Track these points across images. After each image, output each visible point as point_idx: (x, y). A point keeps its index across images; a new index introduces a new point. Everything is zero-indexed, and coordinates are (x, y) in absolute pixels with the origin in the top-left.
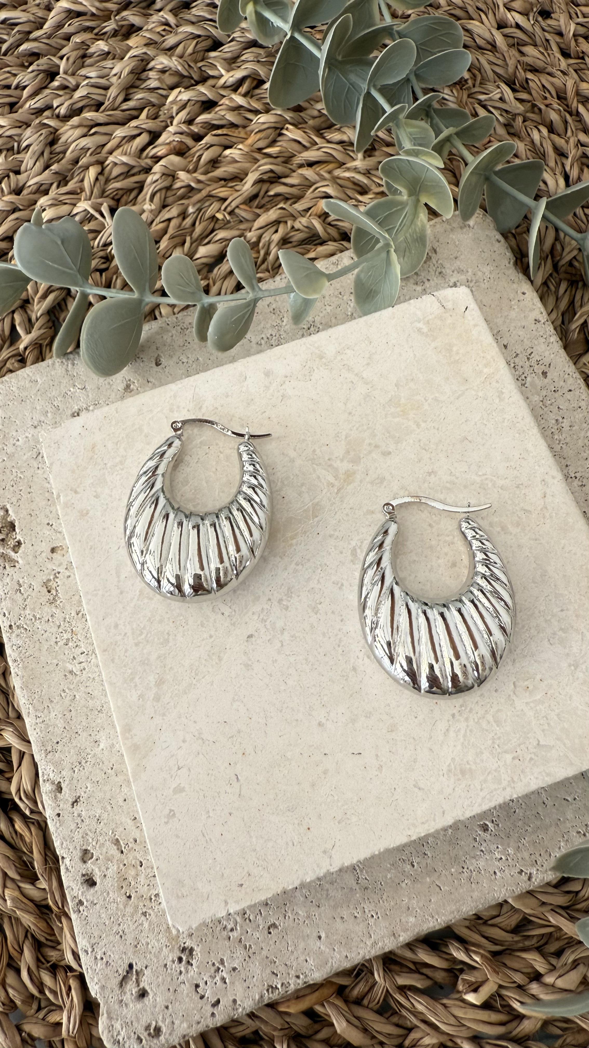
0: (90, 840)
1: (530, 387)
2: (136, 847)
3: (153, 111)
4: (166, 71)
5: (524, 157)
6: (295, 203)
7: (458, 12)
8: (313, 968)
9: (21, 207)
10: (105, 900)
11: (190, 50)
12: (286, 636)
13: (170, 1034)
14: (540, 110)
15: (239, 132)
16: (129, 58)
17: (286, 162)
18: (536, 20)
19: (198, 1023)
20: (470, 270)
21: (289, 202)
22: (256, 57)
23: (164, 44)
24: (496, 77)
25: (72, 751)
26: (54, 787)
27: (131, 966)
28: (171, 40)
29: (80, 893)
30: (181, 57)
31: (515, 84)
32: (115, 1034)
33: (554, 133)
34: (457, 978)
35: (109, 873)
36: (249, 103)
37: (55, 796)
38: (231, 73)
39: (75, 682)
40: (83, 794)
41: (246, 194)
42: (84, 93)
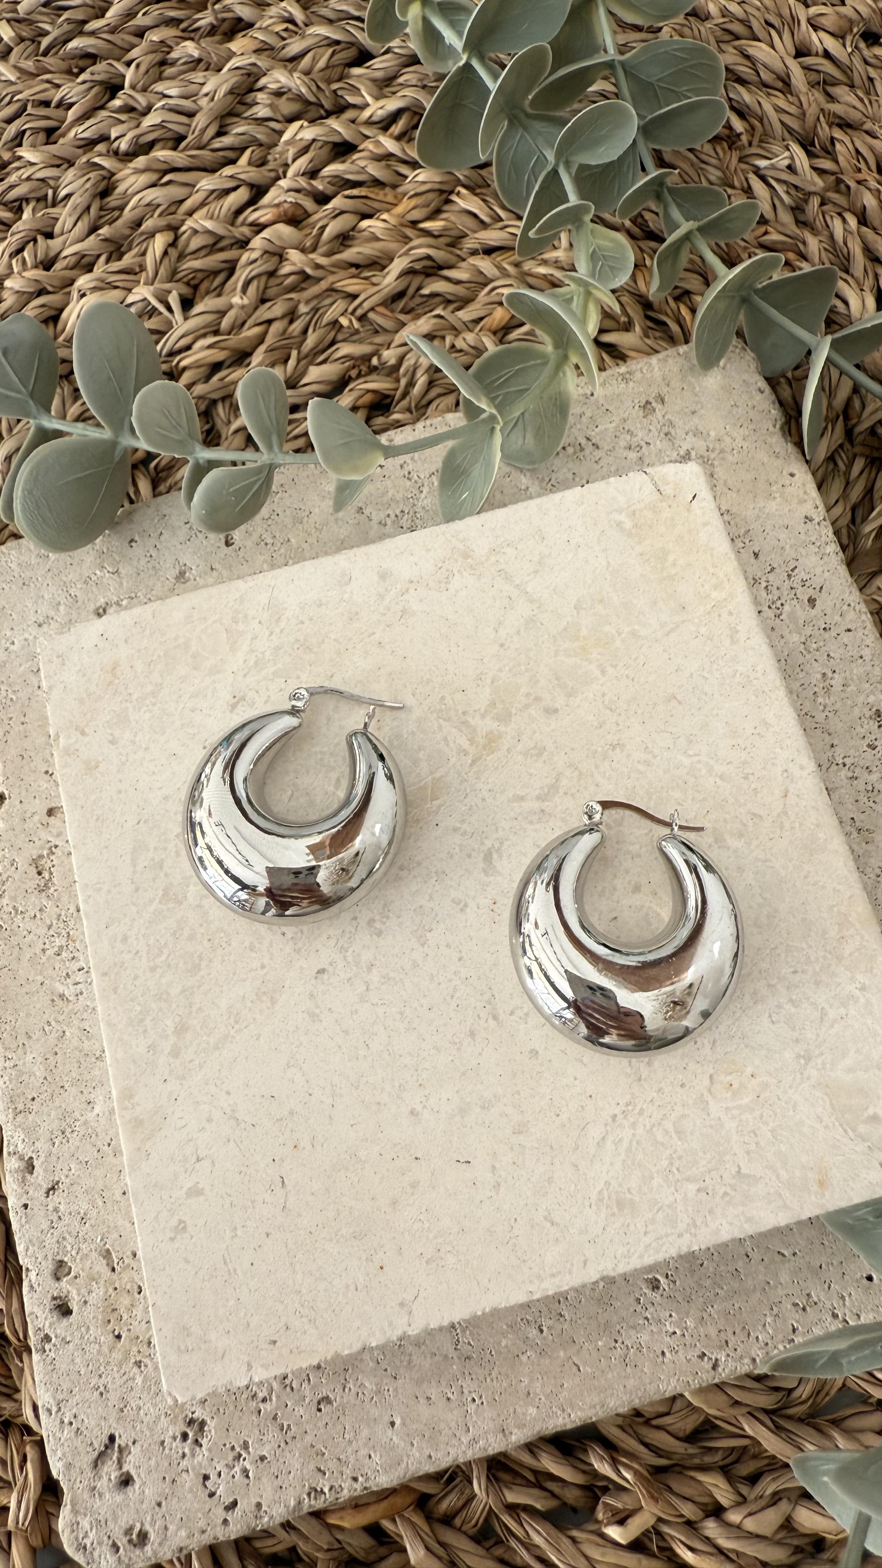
0: (69, 1248)
1: (787, 621)
2: (134, 1264)
3: (259, 153)
4: (283, 94)
5: (817, 260)
6: (459, 309)
7: (737, 27)
8: (378, 1468)
9: (50, 289)
10: (82, 1337)
11: (322, 64)
12: (375, 977)
13: (160, 1544)
14: (848, 187)
15: (385, 195)
16: (230, 70)
17: (452, 245)
18: (856, 47)
19: (203, 1532)
20: (712, 434)
21: (451, 307)
22: (420, 80)
23: (284, 51)
24: (786, 132)
25: (53, 1113)
26: (22, 1165)
27: (112, 1438)
28: (295, 47)
29: (47, 1324)
30: (307, 73)
31: (813, 145)
32: (81, 1536)
33: (867, 226)
34: (598, 1499)
35: (92, 1299)
36: (404, 150)
37: (24, 1177)
38: (381, 103)
39: (66, 1011)
40: (63, 1178)
41: (386, 290)
42: (158, 121)
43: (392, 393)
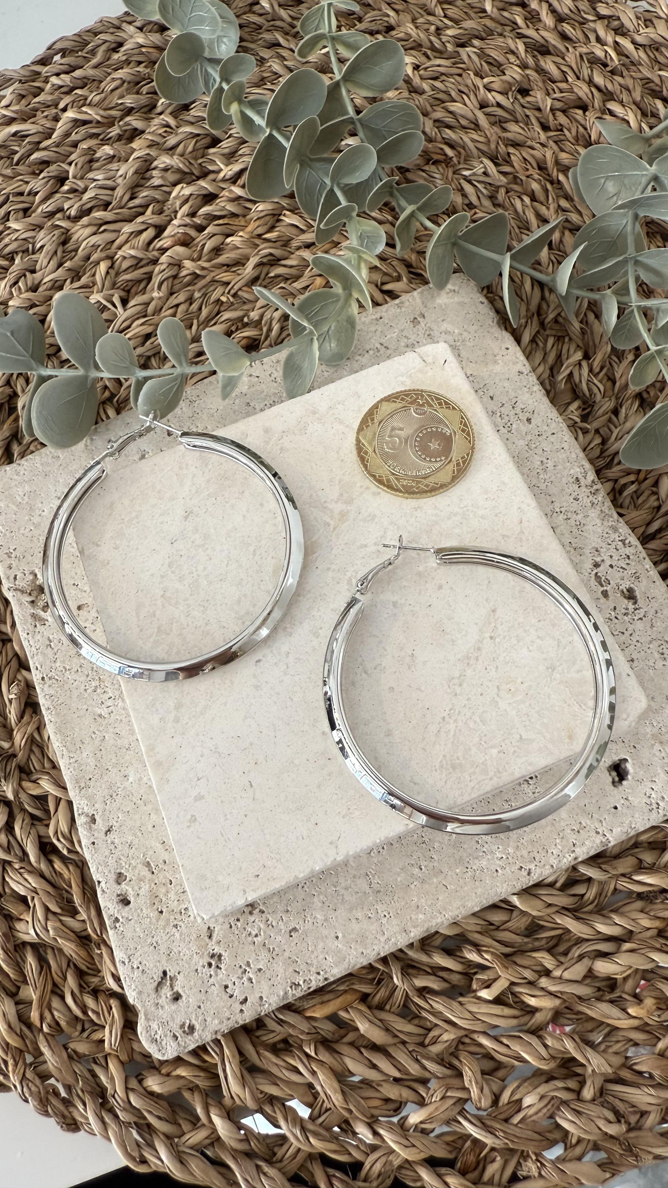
0: (124, 864)
1: (515, 433)
2: (165, 867)
3: (158, 207)
4: (169, 169)
6: (294, 282)
7: (441, 96)
8: (332, 965)
9: (38, 303)
10: (139, 916)
11: (190, 149)
12: (291, 659)
13: (203, 1030)
14: (521, 180)
15: (239, 221)
16: (134, 159)
17: (285, 246)
18: (516, 98)
19: (229, 1019)
20: (456, 331)
21: (289, 282)
23: (166, 144)
24: (480, 153)
25: (103, 786)
26: (88, 819)
27: (165, 972)
28: (172, 141)
29: (116, 912)
30: (182, 155)
31: (497, 159)
32: (153, 1034)
33: (536, 201)
34: (472, 979)
35: (142, 892)
36: (247, 194)
37: (90, 826)
38: (229, 168)
39: (104, 724)
40: (115, 823)
41: (247, 277)
42: (93, 195)
43: (259, 337)
